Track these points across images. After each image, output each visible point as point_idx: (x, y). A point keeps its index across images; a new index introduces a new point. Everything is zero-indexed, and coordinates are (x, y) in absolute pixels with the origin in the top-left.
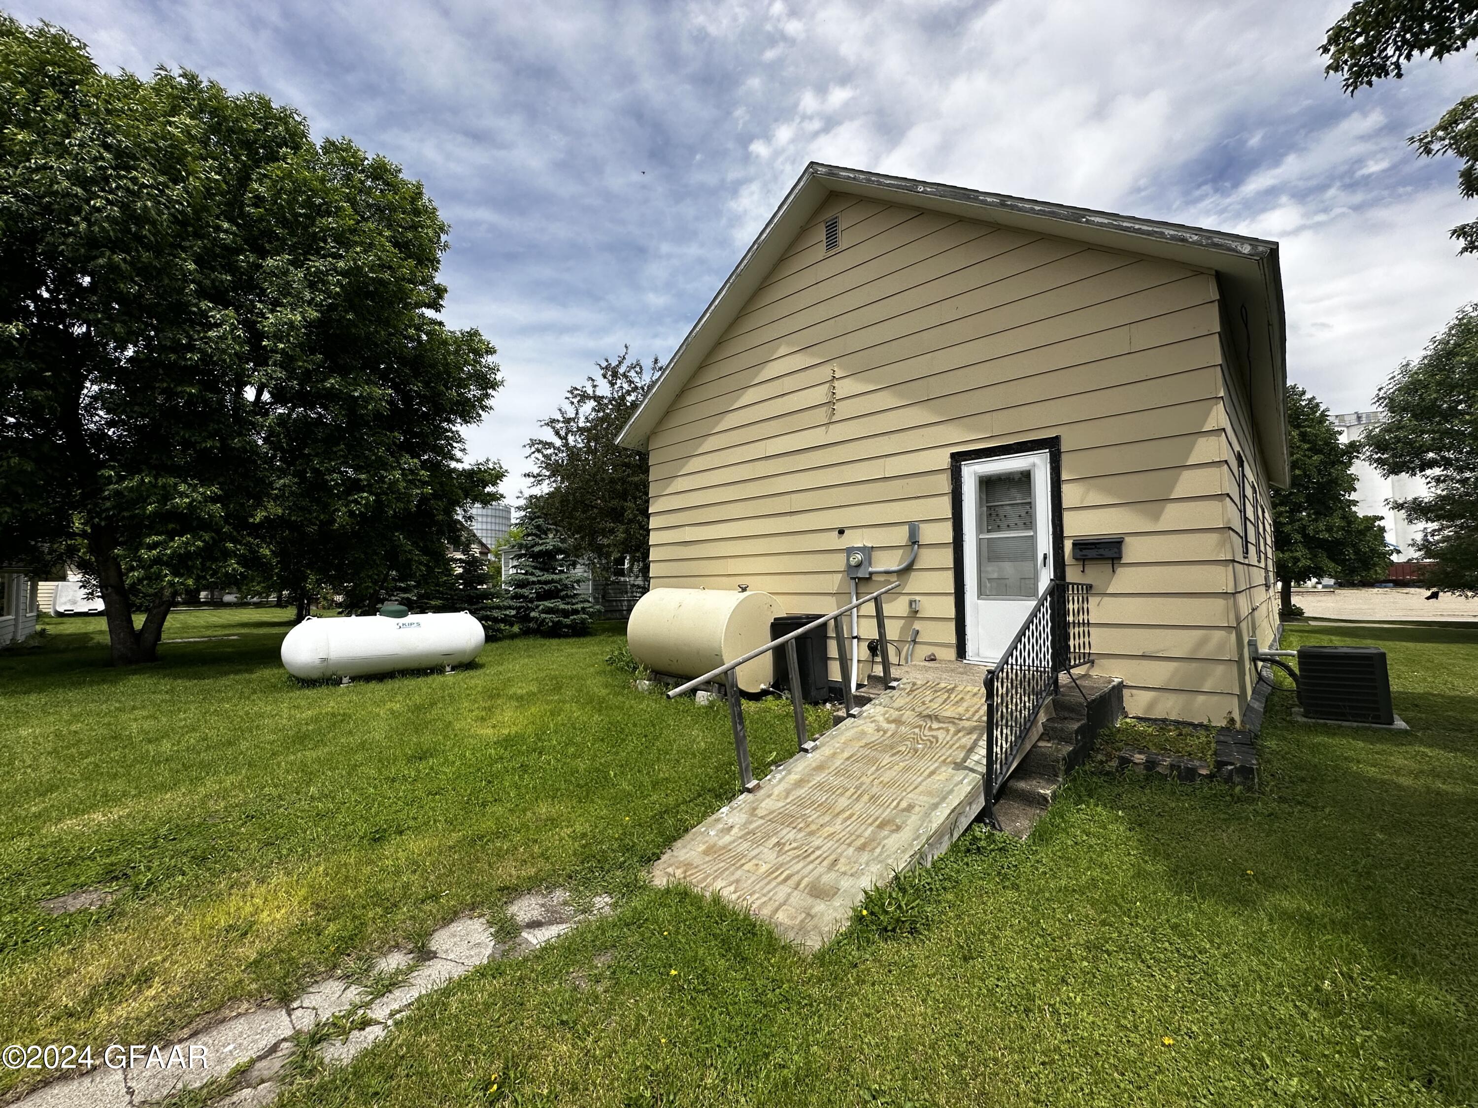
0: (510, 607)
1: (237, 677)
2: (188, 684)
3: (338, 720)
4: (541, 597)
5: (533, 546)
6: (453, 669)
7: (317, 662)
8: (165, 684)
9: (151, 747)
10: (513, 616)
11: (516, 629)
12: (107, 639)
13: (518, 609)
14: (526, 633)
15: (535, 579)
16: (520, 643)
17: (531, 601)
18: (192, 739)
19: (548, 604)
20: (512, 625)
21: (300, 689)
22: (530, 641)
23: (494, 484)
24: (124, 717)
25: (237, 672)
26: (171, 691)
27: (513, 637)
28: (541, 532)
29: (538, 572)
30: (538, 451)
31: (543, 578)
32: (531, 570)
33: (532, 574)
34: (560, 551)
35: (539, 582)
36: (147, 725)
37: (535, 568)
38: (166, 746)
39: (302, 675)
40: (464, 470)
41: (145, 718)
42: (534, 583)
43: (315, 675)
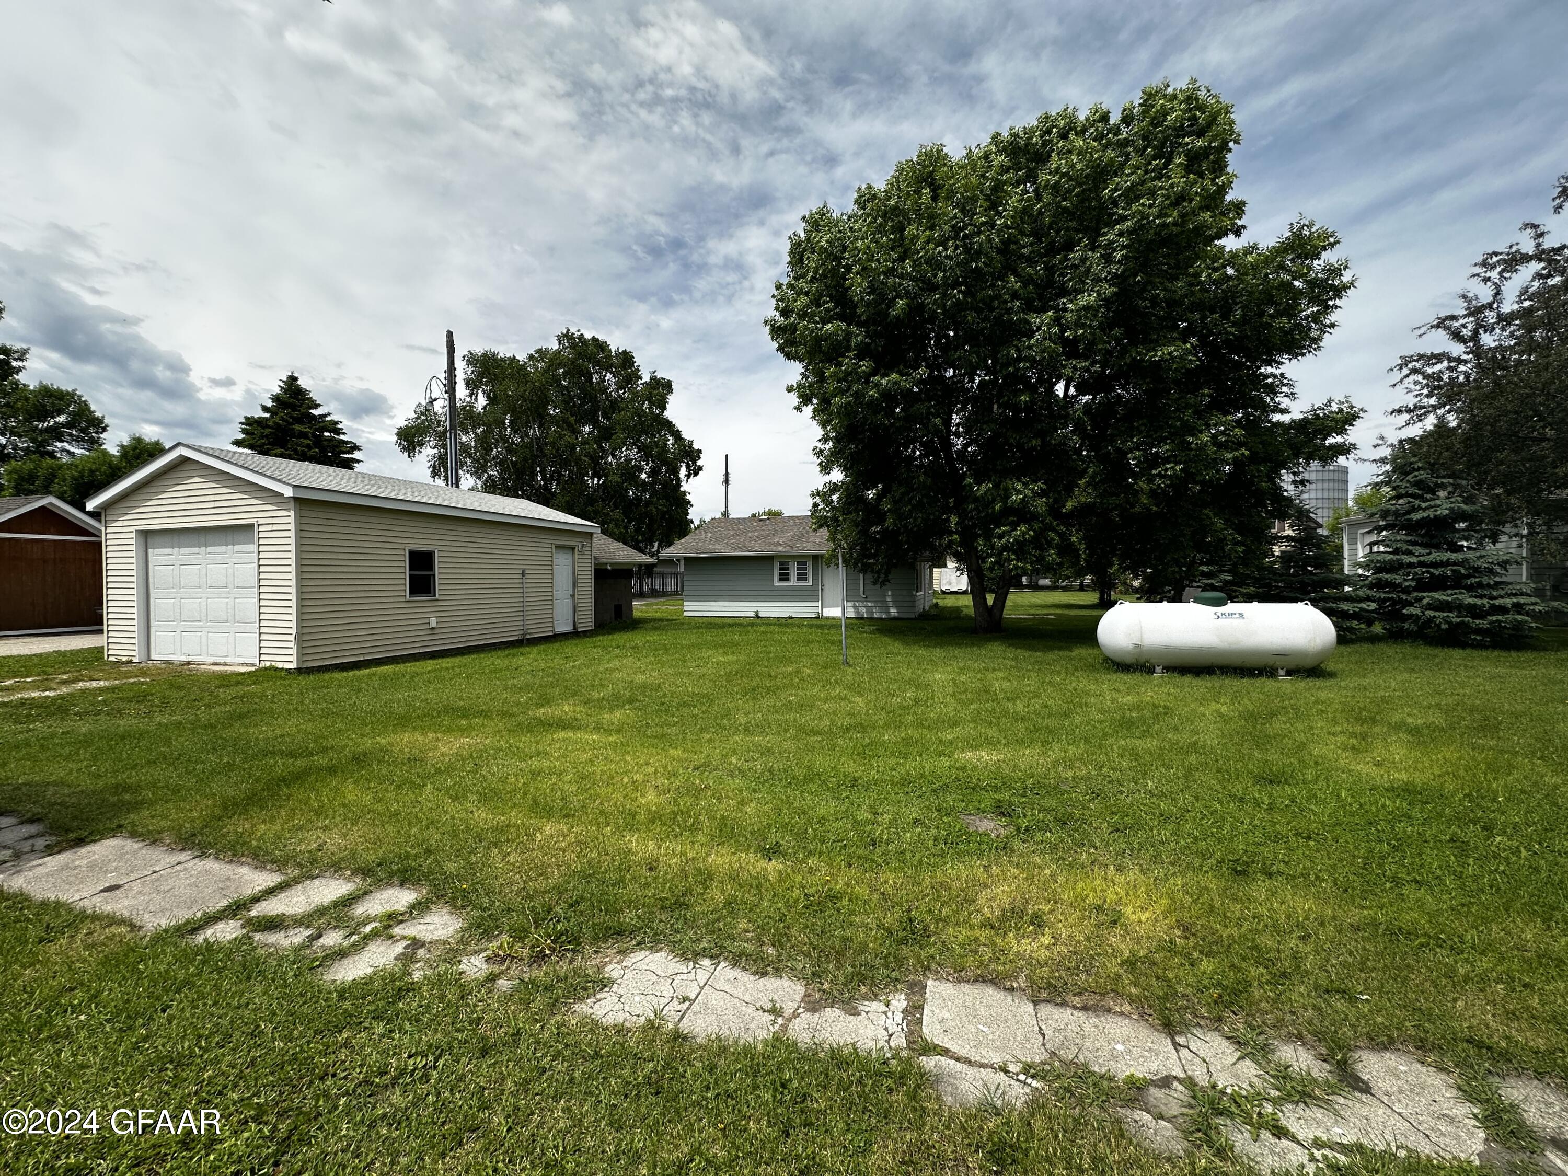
0: (1368, 599)
1: (1061, 653)
2: (1027, 654)
3: (1162, 712)
4: (1422, 586)
5: (1408, 512)
6: (1289, 673)
7: (1131, 647)
8: (1011, 653)
9: (1010, 705)
10: (1372, 611)
11: (1378, 628)
12: (971, 612)
13: (1380, 601)
14: (1396, 636)
15: (1414, 560)
16: (1390, 650)
17: (1407, 591)
18: (1037, 704)
19: (1439, 596)
20: (1370, 623)
21: (1116, 672)
22: (1407, 649)
23: (1341, 431)
24: (990, 676)
25: (1060, 649)
26: (1015, 659)
27: (1374, 639)
28: (1427, 489)
29: (1418, 550)
30: (1415, 371)
31: (1430, 558)
32: (1405, 547)
33: (1409, 553)
34: (1463, 516)
35: (1421, 564)
36: (1006, 684)
37: (1414, 543)
38: (1019, 706)
39: (1117, 659)
40: (1293, 421)
41: (1003, 679)
42: (1411, 565)
43: (1129, 660)
